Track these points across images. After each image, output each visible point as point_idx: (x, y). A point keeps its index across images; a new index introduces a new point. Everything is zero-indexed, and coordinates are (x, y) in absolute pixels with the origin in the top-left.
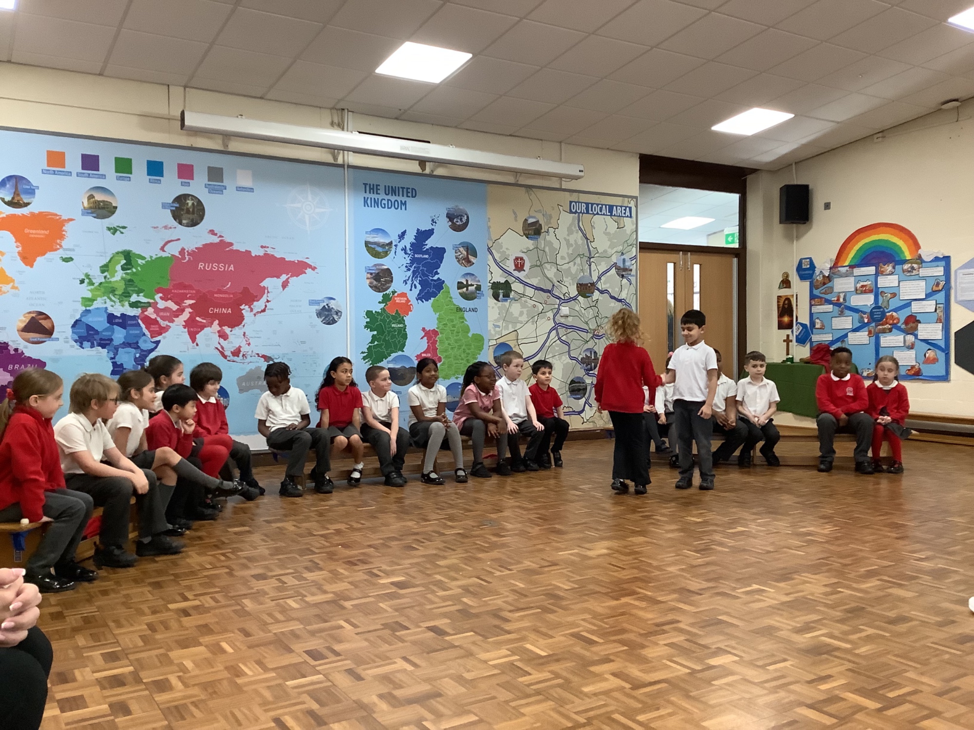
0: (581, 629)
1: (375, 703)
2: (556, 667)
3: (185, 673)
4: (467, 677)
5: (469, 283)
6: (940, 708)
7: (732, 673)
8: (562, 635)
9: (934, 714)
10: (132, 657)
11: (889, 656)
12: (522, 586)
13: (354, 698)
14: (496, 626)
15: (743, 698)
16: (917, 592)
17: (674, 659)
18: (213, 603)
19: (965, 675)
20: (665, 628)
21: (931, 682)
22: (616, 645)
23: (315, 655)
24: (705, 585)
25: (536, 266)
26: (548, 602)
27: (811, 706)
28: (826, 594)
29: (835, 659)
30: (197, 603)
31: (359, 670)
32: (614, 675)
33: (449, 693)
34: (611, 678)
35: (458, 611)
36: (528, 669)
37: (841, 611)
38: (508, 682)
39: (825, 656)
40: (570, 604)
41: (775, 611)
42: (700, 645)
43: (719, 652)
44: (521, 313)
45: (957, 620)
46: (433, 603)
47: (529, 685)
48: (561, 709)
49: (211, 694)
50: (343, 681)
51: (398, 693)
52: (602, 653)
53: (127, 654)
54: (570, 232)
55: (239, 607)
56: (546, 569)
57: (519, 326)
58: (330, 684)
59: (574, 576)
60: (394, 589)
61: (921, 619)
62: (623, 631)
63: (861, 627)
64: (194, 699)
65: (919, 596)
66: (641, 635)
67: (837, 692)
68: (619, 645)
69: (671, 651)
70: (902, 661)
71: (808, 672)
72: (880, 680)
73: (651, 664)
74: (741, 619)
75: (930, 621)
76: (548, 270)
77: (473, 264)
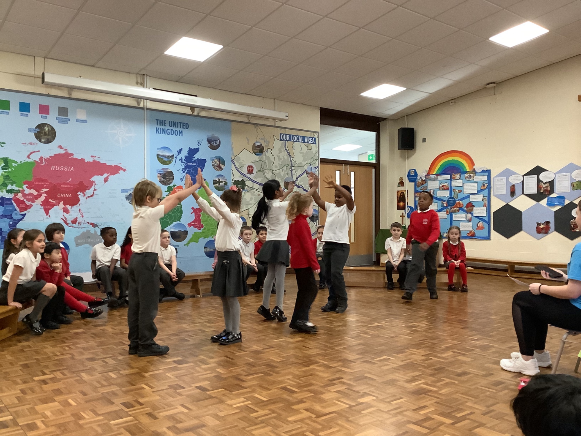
0: (287, 384)
1: (165, 432)
2: (272, 407)
3: (46, 419)
4: (220, 415)
5: (220, 181)
6: (484, 421)
7: (372, 406)
8: (277, 388)
9: (481, 425)
10: (10, 410)
11: (457, 394)
12: (252, 360)
13: (152, 430)
14: (237, 385)
15: (379, 420)
16: (472, 358)
17: (341, 400)
18: (61, 376)
19: (498, 403)
20: (334, 382)
21: (481, 408)
22: (307, 393)
23: (127, 405)
24: (358, 357)
25: (260, 171)
26: (268, 369)
27: (415, 423)
28: (424, 360)
29: (428, 397)
30: (52, 376)
31: (155, 413)
32: (306, 410)
33: (210, 425)
34: (304, 411)
35: (214, 376)
36: (256, 409)
37: (432, 370)
38: (245, 417)
39: (423, 395)
40: (280, 370)
41: (397, 371)
42: (354, 391)
43: (365, 394)
44: (251, 199)
45: (494, 373)
46: (199, 372)
47: (257, 418)
48: (276, 431)
49: (63, 431)
50: (145, 420)
51: (179, 426)
52: (299, 398)
53: (7, 409)
54: (280, 152)
55: (78, 378)
56: (267, 350)
57: (250, 206)
58: (137, 422)
59: (283, 354)
60: (175, 365)
61: (474, 373)
62: (312, 384)
63: (443, 378)
65: (472, 361)
66: (321, 387)
67: (429, 415)
68: (309, 393)
69: (338, 395)
70: (465, 396)
71: (414, 404)
72: (453, 407)
73: (327, 403)
74: (377, 376)
75: (479, 374)
76: (267, 174)
77: (223, 169)
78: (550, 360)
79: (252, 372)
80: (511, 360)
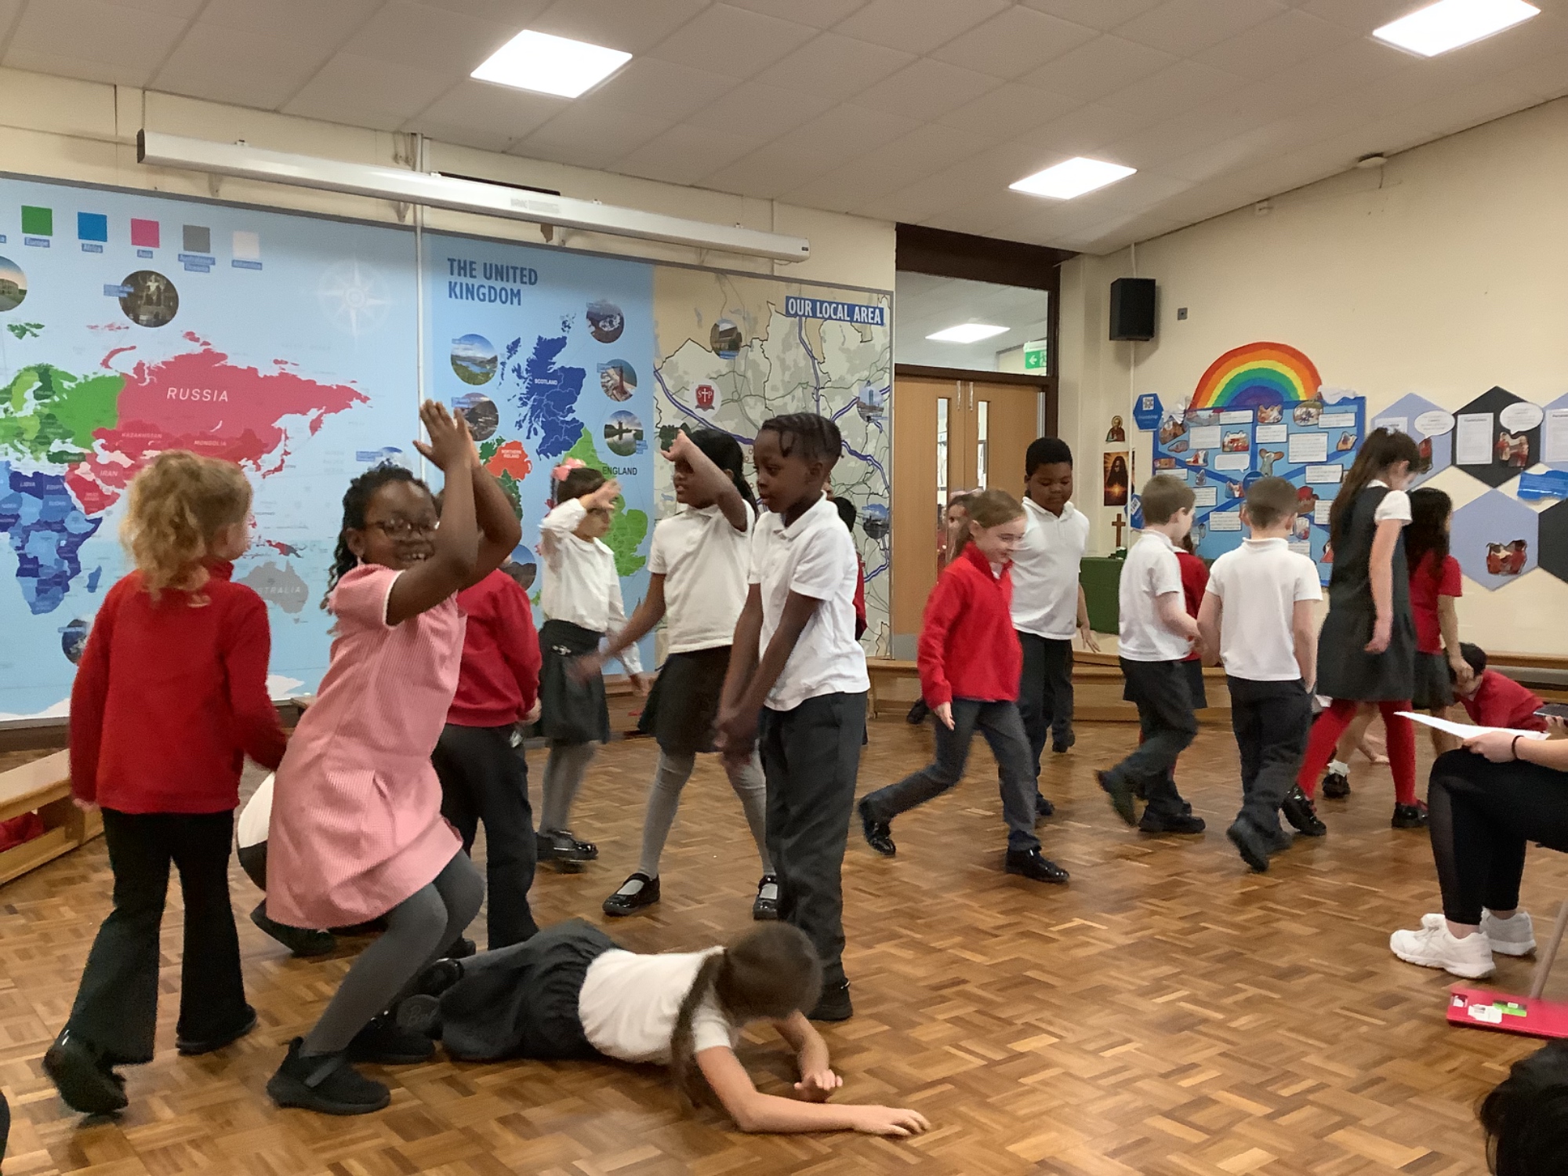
1: (492, 1132)
3: (174, 1090)
5: (624, 427)
6: (1356, 1111)
7: (1047, 1065)
9: (1348, 1121)
11: (1280, 1031)
15: (1068, 1105)
16: (1315, 927)
17: (963, 1043)
19: (1391, 1058)
20: (945, 992)
21: (1345, 1071)
22: (871, 1022)
24: (1002, 920)
25: (733, 400)
27: (1168, 1115)
28: (1184, 932)
29: (1201, 1038)
31: (466, 1078)
32: (870, 1072)
34: (866, 1077)
37: (1208, 959)
39: (1186, 1033)
41: (1110, 960)
42: (999, 1019)
43: (1030, 1030)
45: (1376, 970)
49: (220, 1126)
50: (439, 1097)
52: (851, 1038)
54: (786, 346)
61: (1327, 970)
62: (883, 999)
63: (1238, 985)
64: (192, 1136)
65: (1317, 934)
66: (908, 1005)
67: (1206, 1091)
68: (875, 1023)
69: (957, 1030)
70: (1302, 1038)
71: (1162, 1059)
72: (1269, 1069)
73: (927, 1053)
74: (1059, 976)
75: (1338, 974)
76: (751, 408)
77: (631, 396)
78: (1531, 935)
80: (1420, 933)
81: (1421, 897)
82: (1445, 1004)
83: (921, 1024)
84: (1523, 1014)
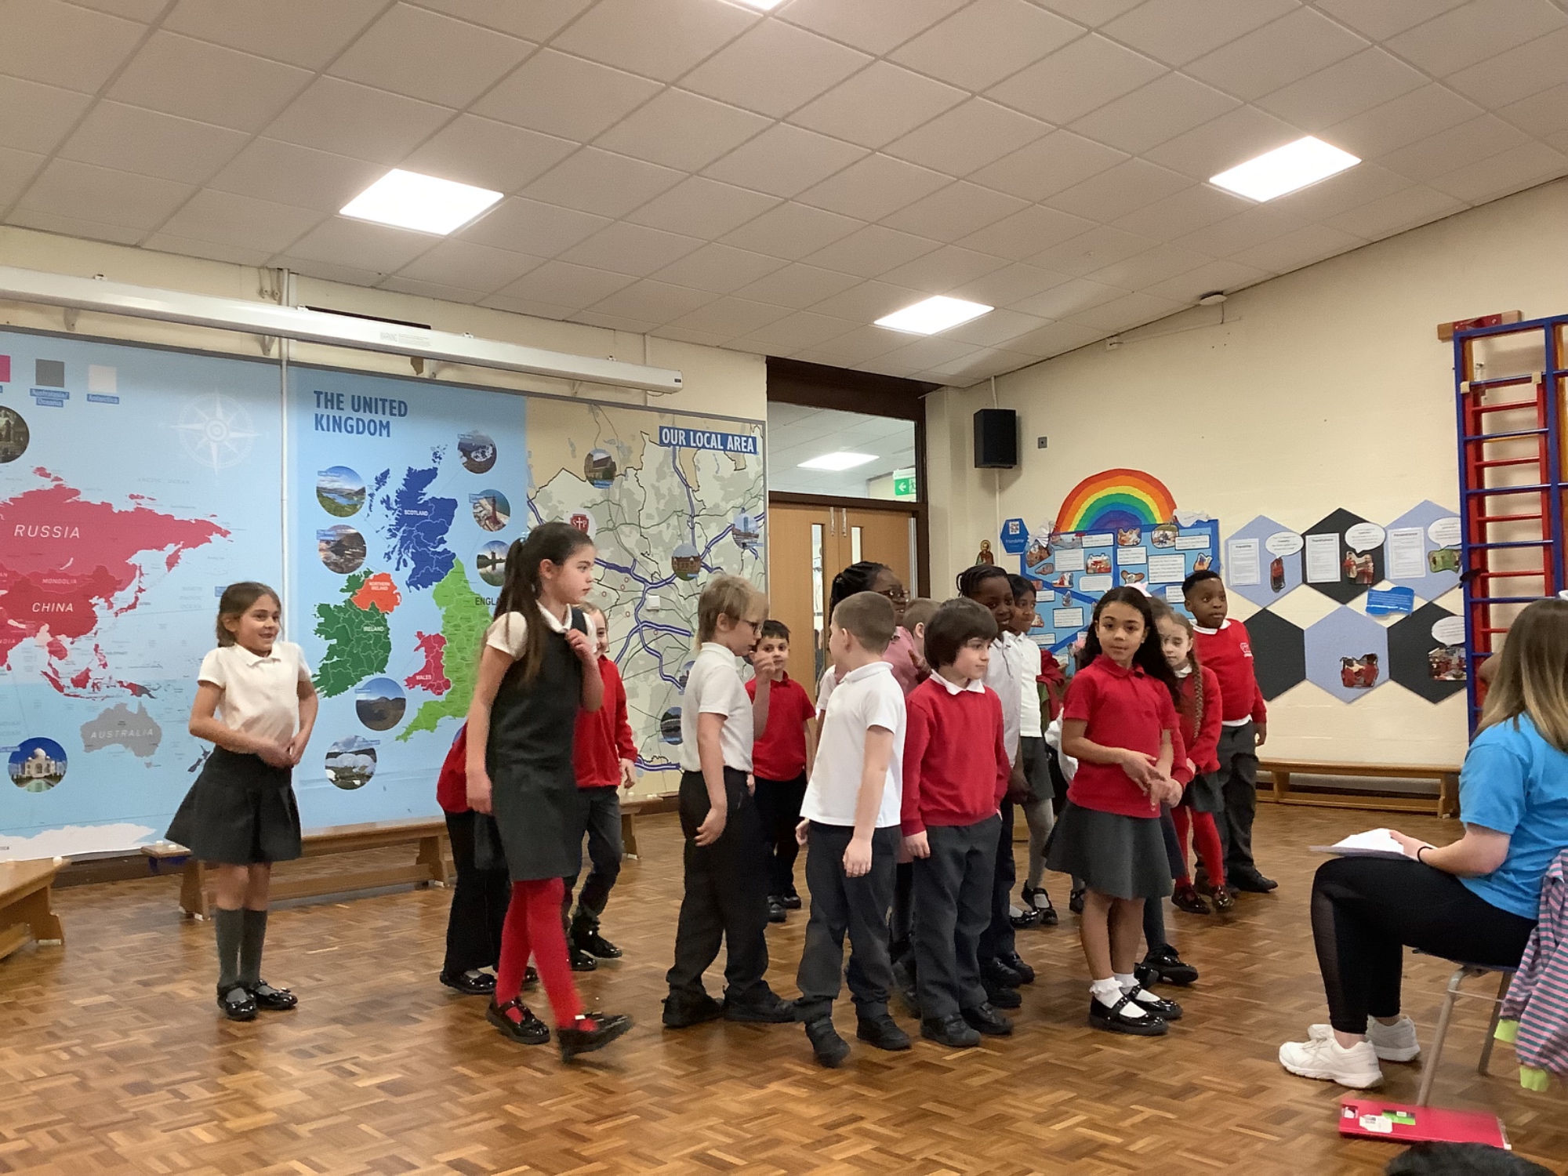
0: (706, 1144)
5: (497, 558)
8: (681, 1158)
11: (1179, 1153)
14: (567, 1152)
18: (52, 1143)
20: (841, 1130)
22: (766, 1167)
25: (608, 529)
26: (649, 1101)
28: (1078, 1055)
29: (1101, 1164)
30: (21, 1145)
35: (501, 1128)
37: (1102, 1082)
39: (1085, 1160)
40: (684, 1102)
41: (1006, 1088)
42: (898, 1156)
43: (931, 1166)
45: (1268, 1085)
46: (454, 1117)
54: (661, 475)
55: (101, 1149)
60: (382, 1097)
61: (1216, 1086)
62: (777, 1142)
63: (1132, 1107)
66: (804, 1146)
68: (773, 1167)
70: (1198, 1158)
74: (956, 1107)
75: (1230, 1090)
76: (626, 536)
77: (504, 525)
78: (1415, 1041)
79: (607, 1112)
80: (1308, 1044)
81: (1304, 1009)
82: (1336, 1116)
83: (817, 1166)
84: (1412, 1122)
